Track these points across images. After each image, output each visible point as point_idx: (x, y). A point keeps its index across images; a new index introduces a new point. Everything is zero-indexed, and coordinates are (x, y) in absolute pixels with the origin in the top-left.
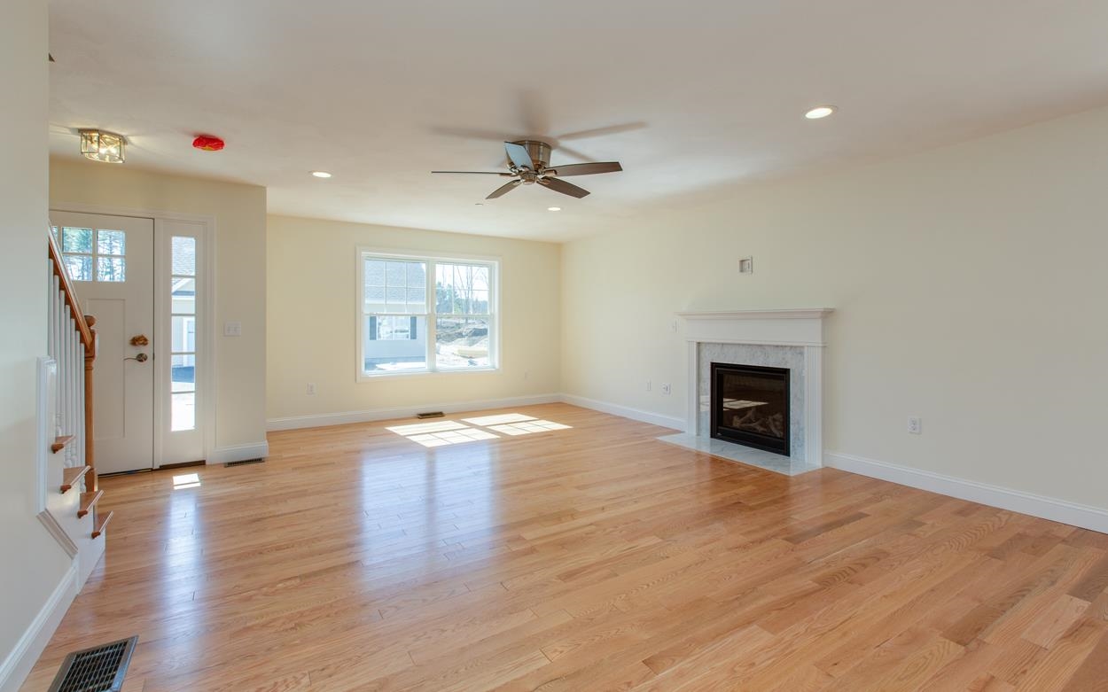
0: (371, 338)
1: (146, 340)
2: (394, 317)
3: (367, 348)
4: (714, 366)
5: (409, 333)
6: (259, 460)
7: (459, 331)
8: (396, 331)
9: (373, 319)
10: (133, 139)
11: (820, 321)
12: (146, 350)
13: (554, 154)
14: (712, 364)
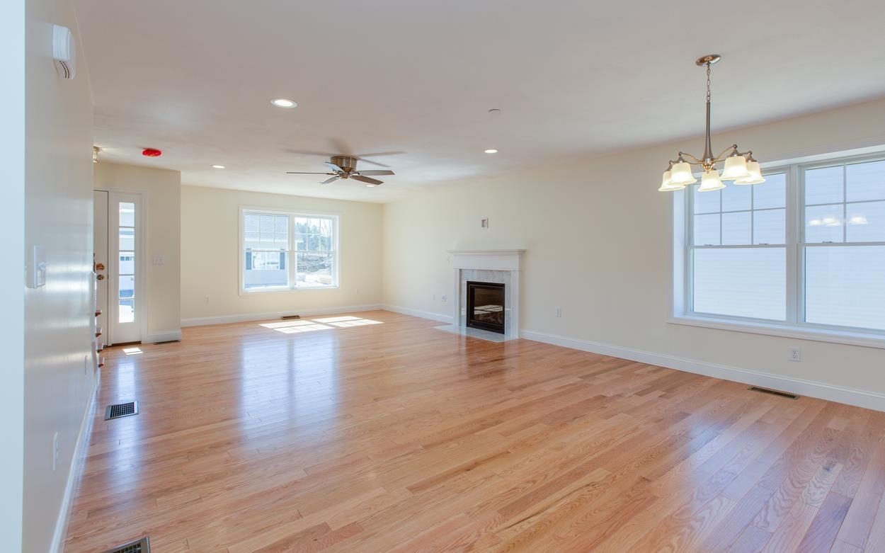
0: (247, 269)
1: (103, 266)
2: (266, 253)
3: (246, 276)
4: (469, 283)
5: (279, 265)
6: (177, 341)
7: (323, 263)
8: (268, 263)
9: (249, 255)
10: (104, 149)
11: (518, 257)
12: (103, 273)
13: (359, 163)
14: (468, 282)
